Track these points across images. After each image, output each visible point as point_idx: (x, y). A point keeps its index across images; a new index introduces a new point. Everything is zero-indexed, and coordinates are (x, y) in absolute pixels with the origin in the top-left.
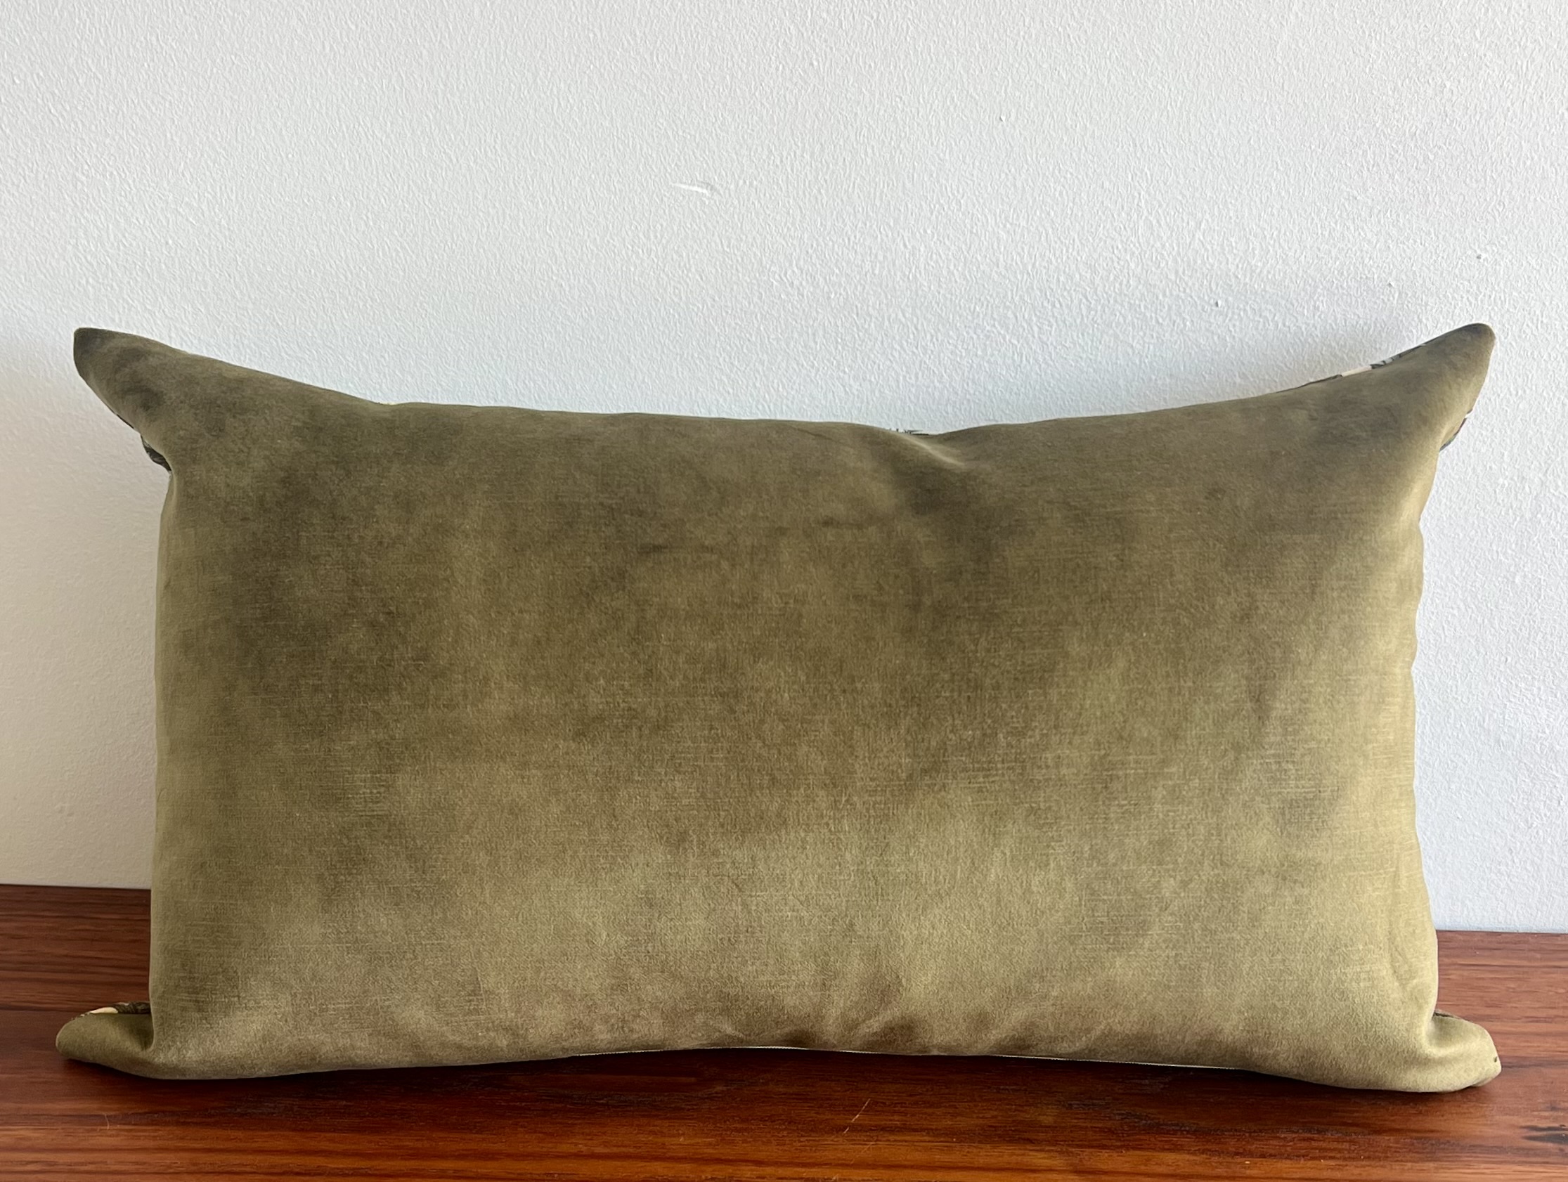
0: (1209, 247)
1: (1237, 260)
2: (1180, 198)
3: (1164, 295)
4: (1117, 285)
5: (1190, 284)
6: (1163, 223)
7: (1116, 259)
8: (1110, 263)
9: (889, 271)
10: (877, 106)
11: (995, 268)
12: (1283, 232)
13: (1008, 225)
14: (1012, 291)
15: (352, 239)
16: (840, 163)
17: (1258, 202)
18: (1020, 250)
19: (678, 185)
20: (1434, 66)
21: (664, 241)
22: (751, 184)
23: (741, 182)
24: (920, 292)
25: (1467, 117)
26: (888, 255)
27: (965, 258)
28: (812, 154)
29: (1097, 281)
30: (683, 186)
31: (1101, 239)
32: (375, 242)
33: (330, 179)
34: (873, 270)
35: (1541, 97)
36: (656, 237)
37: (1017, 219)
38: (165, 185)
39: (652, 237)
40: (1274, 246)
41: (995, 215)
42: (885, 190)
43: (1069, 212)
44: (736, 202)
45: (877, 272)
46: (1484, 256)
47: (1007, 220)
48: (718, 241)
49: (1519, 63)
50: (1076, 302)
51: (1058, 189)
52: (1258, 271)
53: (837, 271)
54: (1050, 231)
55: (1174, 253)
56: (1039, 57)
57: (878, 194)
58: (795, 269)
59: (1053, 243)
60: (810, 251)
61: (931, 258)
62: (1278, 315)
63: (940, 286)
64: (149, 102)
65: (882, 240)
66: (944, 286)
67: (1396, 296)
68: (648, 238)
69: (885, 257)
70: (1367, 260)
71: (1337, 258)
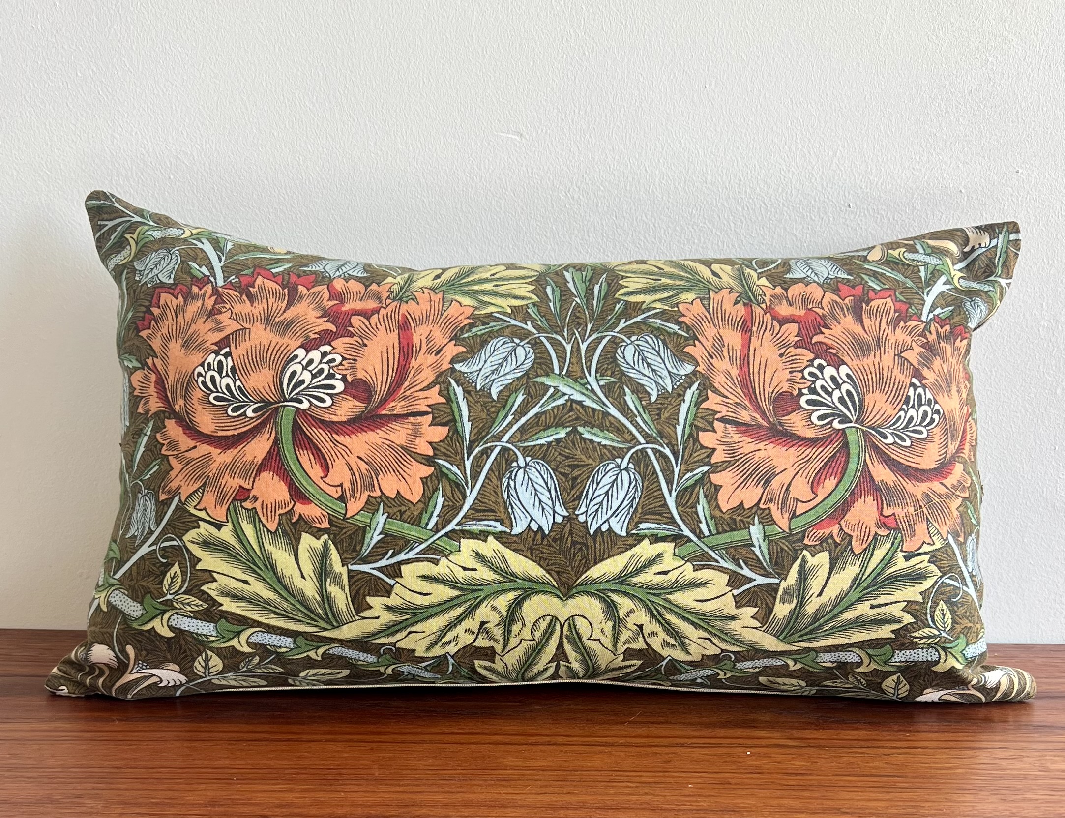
0: (842, 168)
1: (861, 177)
2: (822, 136)
3: (815, 201)
4: (784, 194)
5: (831, 193)
6: (812, 153)
7: (782, 178)
8: (779, 180)
9: (636, 187)
10: (626, 80)
11: (705, 185)
12: (889, 158)
13: (712, 156)
14: (716, 199)
15: (289, 173)
16: (603, 118)
17: (872, 138)
18: (721, 173)
19: (500, 134)
20: (980, 47)
21: (490, 170)
22: (546, 132)
23: (540, 131)
24: (656, 202)
25: (1004, 80)
26: (636, 177)
27: (685, 178)
28: (586, 111)
29: (771, 192)
30: (502, 134)
31: (772, 164)
32: (303, 174)
33: (276, 134)
34: (626, 187)
35: (1050, 66)
36: (485, 168)
37: (718, 152)
38: (170, 140)
39: (482, 168)
40: (884, 167)
41: (704, 149)
42: (633, 135)
43: (751, 147)
44: (537, 144)
45: (628, 188)
46: (1020, 171)
47: (711, 152)
48: (525, 170)
49: (1035, 45)
50: (758, 206)
51: (744, 132)
52: (875, 184)
53: (602, 188)
54: (739, 159)
55: (820, 173)
56: (729, 47)
57: (628, 137)
58: (575, 188)
59: (742, 168)
60: (585, 176)
61: (663, 179)
62: (889, 213)
63: (669, 197)
64: (162, 87)
65: (631, 167)
66: (672, 197)
67: (966, 199)
68: (480, 169)
69: (633, 178)
70: (945, 175)
71: (925, 174)
